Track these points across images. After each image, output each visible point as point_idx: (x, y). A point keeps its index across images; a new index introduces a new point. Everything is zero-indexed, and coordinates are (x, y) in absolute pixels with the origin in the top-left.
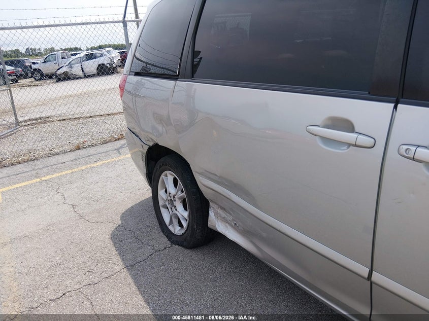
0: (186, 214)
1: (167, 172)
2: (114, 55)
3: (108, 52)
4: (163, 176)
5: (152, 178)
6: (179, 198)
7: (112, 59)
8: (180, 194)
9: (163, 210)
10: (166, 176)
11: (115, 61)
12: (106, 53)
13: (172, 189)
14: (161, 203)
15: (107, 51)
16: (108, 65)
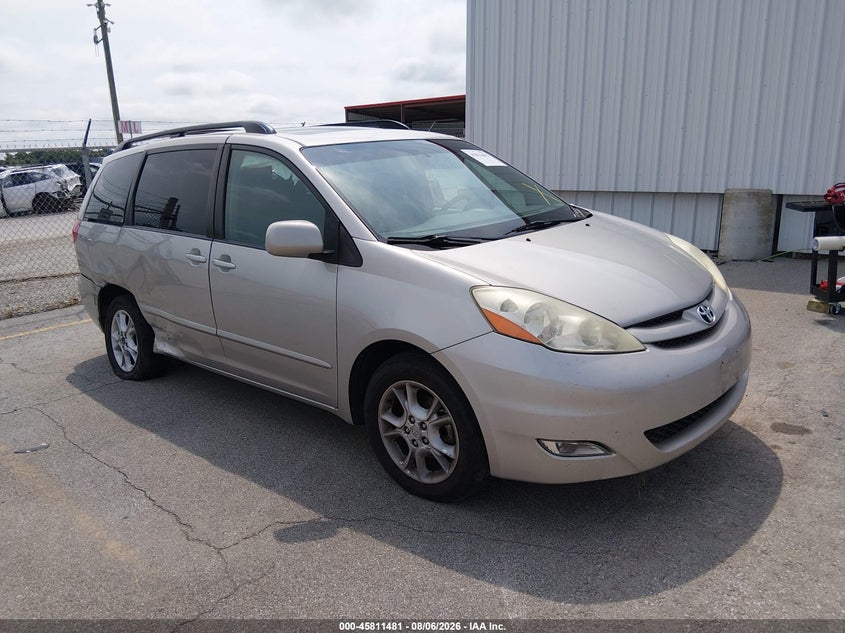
0: (136, 348)
1: (120, 312)
2: (68, 179)
3: (58, 172)
4: (115, 317)
5: (105, 323)
6: (130, 334)
7: (64, 185)
8: (131, 330)
9: (116, 352)
10: (119, 316)
11: (70, 188)
12: (53, 174)
13: (123, 328)
14: (114, 346)
15: (54, 171)
16: (56, 196)
